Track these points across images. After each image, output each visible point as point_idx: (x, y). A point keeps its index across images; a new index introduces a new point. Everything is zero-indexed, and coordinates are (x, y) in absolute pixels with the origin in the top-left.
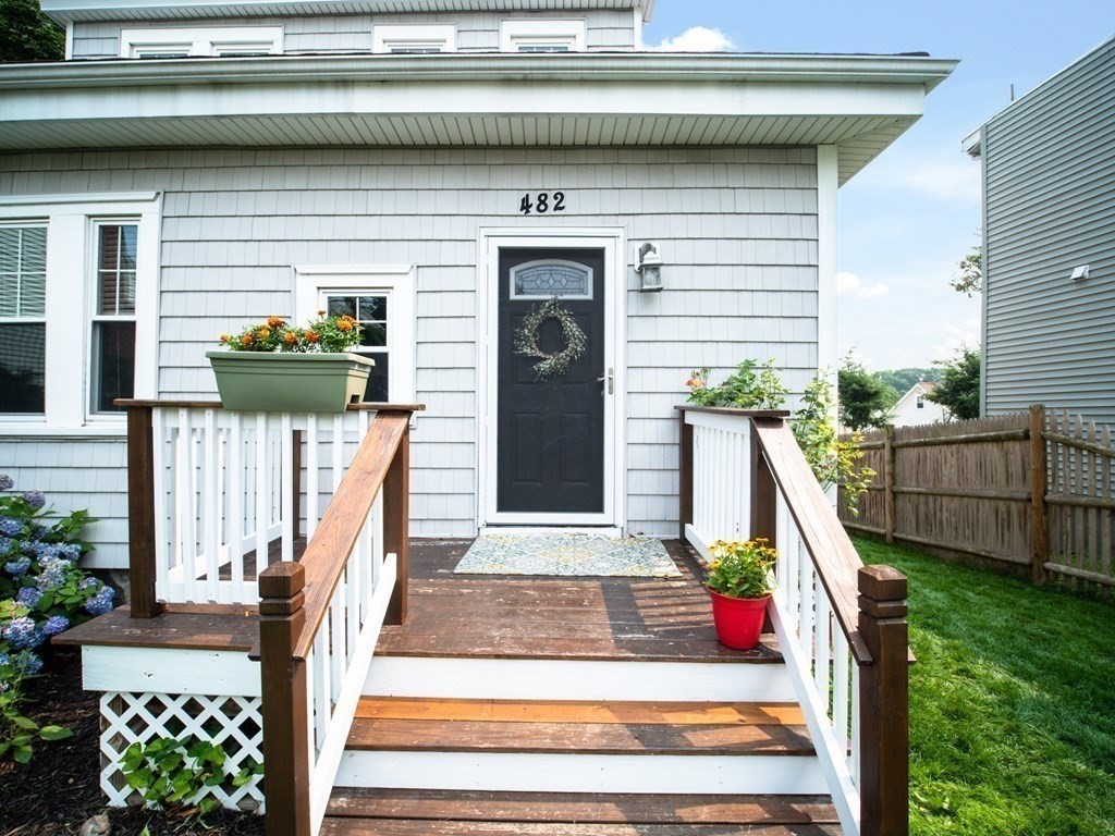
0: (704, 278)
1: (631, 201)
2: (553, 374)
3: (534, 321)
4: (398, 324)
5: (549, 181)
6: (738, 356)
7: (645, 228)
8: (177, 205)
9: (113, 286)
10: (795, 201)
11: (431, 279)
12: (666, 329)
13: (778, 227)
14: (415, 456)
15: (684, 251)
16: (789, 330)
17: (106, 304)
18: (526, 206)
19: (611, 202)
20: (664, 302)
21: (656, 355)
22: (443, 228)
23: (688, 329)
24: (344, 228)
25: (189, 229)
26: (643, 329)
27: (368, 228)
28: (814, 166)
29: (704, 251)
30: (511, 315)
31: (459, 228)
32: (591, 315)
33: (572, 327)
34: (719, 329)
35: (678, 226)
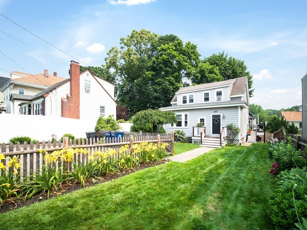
0: (229, 117)
1: (222, 111)
2: (217, 124)
3: (215, 120)
4: (205, 120)
5: (216, 110)
6: (231, 123)
7: (224, 113)
8: (190, 113)
9: (186, 118)
10: (236, 110)
11: (207, 117)
12: (225, 121)
13: (235, 113)
14: (206, 130)
15: (227, 115)
16: (236, 121)
17: (185, 120)
18: (214, 112)
19: (221, 111)
20: (225, 119)
21: (225, 123)
22: (208, 114)
23: (227, 121)
24: (201, 114)
25: (191, 115)
26: (223, 121)
27: (203, 114)
28: (238, 108)
29: (228, 115)
30: (213, 120)
31: (210, 114)
32: (219, 120)
33: (218, 121)
34: (230, 121)
35: (226, 113)
